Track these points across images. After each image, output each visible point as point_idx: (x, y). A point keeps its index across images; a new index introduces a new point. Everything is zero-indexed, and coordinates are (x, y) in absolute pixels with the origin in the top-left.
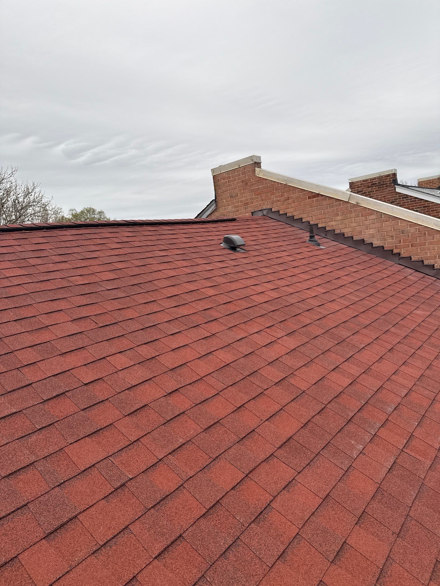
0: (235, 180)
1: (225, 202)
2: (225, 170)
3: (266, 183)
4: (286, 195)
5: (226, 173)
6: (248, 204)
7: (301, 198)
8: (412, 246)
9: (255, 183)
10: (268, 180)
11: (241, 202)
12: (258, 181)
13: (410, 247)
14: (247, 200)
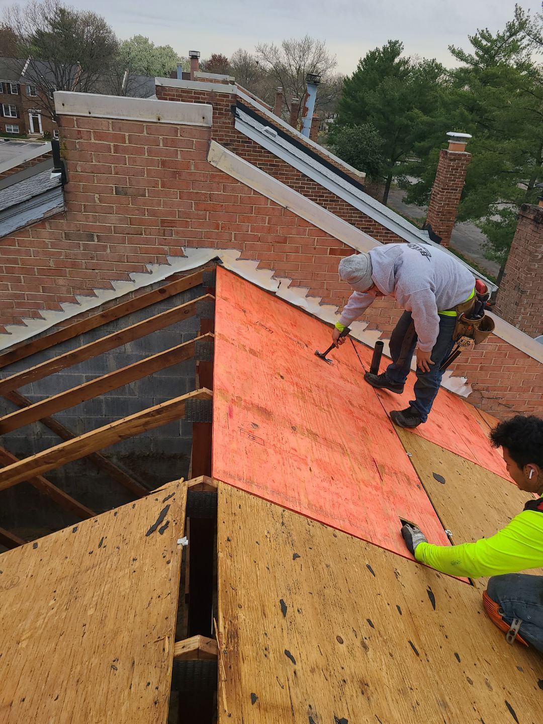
0: (141, 152)
1: (96, 199)
2: (108, 113)
3: (234, 190)
5: (110, 121)
6: (174, 224)
7: (315, 248)
8: (482, 368)
9: (203, 179)
10: (239, 184)
11: (153, 213)
12: (213, 176)
13: (479, 369)
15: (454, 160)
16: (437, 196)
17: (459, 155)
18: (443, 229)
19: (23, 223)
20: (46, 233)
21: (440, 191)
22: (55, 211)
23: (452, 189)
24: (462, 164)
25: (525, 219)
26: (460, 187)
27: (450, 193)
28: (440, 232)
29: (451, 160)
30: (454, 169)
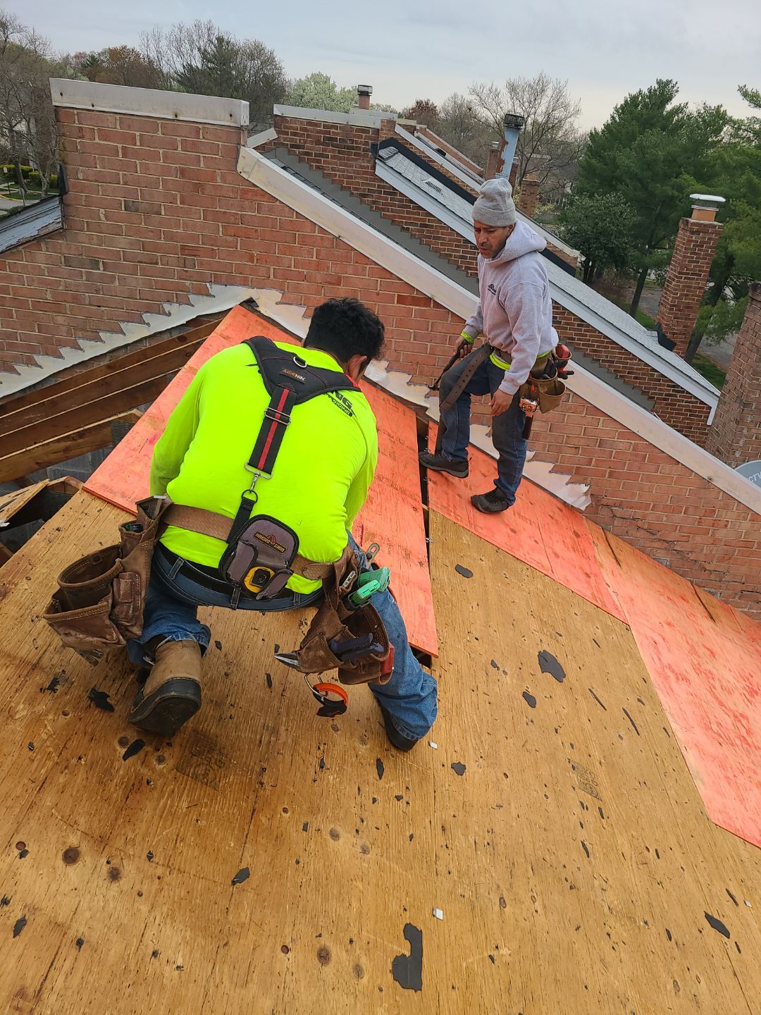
0: (155, 156)
1: (102, 216)
2: (115, 107)
3: (271, 210)
4: (333, 269)
5: (118, 117)
6: (196, 253)
7: (378, 294)
8: (611, 475)
9: (231, 195)
10: (278, 203)
11: (170, 236)
12: (245, 192)
13: (607, 476)
14: (194, 238)
15: (698, 232)
16: (671, 283)
17: (705, 225)
18: (679, 330)
19: (14, 242)
20: (42, 256)
21: (676, 276)
22: (51, 228)
23: (692, 274)
24: (710, 239)
25: (754, 303)
26: (705, 271)
27: (689, 279)
28: (674, 334)
29: (693, 233)
30: (697, 246)
